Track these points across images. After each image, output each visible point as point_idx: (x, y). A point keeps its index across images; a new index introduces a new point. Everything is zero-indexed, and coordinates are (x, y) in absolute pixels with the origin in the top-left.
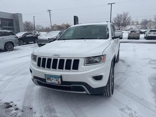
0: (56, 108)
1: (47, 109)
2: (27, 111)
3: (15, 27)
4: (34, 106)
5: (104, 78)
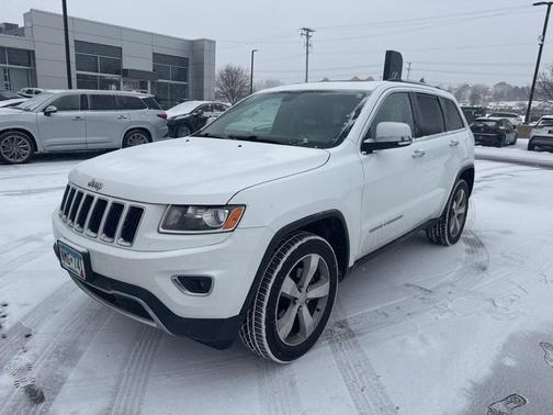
0: (85, 355)
1: (61, 350)
2: (14, 338)
3: (191, 83)
4: (41, 331)
5: (216, 287)
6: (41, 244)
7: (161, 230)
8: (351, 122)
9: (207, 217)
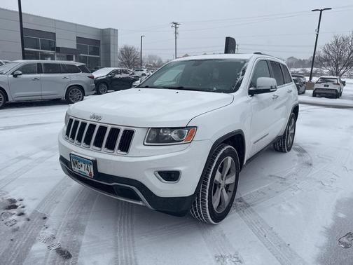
0: (87, 228)
1: (71, 225)
2: (36, 220)
3: (102, 56)
4: (52, 215)
5: (182, 178)
6: (30, 161)
7: (146, 143)
8: (241, 77)
9: (173, 135)
